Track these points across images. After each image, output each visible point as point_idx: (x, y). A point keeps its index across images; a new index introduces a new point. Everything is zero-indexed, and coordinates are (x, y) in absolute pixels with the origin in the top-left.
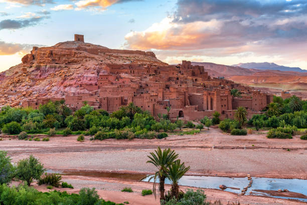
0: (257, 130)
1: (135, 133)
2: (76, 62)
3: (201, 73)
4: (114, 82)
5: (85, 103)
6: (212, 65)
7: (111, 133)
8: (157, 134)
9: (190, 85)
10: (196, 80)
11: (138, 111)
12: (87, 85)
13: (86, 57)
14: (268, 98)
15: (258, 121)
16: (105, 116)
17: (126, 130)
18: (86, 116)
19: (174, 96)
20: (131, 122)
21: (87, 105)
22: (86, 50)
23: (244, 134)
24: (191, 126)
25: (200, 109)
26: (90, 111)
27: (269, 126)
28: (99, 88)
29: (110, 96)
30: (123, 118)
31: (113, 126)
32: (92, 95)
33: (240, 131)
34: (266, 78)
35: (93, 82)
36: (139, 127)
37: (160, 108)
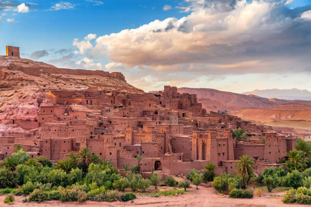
0: (270, 191)
1: (89, 192)
2: (7, 87)
3: (192, 105)
4: (62, 117)
5: (19, 147)
6: (213, 92)
7: (53, 192)
8: (120, 194)
9: (175, 122)
10: (184, 115)
11: (95, 161)
12: (21, 120)
13: (22, 80)
14: (289, 142)
15: (270, 178)
16: (47, 168)
17: (75, 188)
18: (19, 166)
19: (148, 138)
20: (84, 176)
21: (21, 151)
22: (21, 69)
23: (249, 196)
24: (172, 184)
25: (186, 158)
26: (26, 160)
27: (287, 185)
28: (40, 125)
29: (55, 137)
30: (73, 170)
31: (57, 182)
32: (29, 135)
33: (243, 191)
34: (294, 112)
35: (32, 117)
36: (94, 184)
37: (127, 156)
